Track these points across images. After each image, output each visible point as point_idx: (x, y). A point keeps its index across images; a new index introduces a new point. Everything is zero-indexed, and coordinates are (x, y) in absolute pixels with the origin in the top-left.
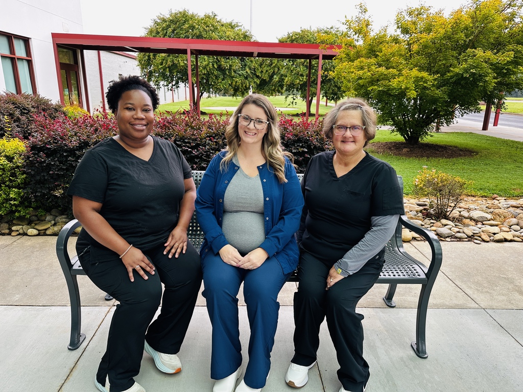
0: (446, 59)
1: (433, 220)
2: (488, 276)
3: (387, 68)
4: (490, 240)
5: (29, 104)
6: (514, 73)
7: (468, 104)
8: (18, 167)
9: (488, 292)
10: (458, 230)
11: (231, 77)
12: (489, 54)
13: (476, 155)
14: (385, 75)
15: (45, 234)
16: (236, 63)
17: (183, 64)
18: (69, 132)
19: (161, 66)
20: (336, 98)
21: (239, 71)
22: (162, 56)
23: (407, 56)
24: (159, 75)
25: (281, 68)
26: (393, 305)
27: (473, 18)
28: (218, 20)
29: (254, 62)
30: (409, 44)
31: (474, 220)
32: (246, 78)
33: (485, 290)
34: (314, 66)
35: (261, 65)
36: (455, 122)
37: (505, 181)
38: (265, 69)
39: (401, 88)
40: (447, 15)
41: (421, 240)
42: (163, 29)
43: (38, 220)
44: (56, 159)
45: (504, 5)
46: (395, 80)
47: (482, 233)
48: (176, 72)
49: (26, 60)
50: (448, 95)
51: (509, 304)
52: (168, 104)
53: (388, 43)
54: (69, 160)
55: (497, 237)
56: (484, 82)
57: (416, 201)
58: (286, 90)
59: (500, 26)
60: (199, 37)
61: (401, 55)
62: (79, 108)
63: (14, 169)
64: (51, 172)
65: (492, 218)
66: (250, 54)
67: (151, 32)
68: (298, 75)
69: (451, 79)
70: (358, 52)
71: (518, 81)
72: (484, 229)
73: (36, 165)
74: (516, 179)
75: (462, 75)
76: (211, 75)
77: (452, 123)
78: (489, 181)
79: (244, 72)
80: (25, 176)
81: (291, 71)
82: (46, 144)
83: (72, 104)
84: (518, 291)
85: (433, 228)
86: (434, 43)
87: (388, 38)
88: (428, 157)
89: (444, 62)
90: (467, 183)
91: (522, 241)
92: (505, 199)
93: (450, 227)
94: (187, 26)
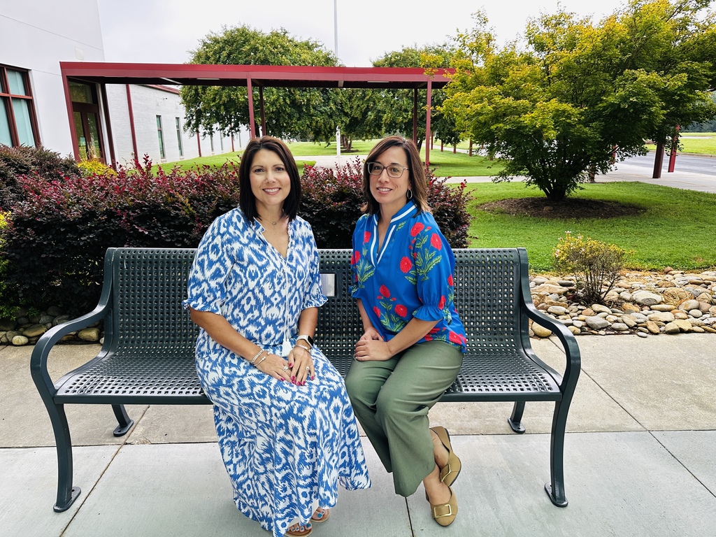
0: (597, 85)
1: (581, 305)
2: (657, 382)
3: (517, 98)
4: (661, 331)
5: (27, 160)
6: (690, 100)
7: (631, 144)
9: (655, 406)
10: (615, 318)
11: (310, 115)
12: (654, 76)
13: (643, 212)
14: (513, 108)
16: (316, 96)
17: (243, 100)
18: (69, 198)
19: (214, 104)
20: (455, 140)
21: (321, 107)
22: (214, 89)
23: (543, 81)
24: (210, 116)
25: (377, 101)
26: (522, 430)
27: (631, 27)
28: (289, 39)
29: (341, 94)
30: (545, 65)
31: (639, 304)
32: (331, 116)
33: (652, 403)
34: (423, 98)
35: (350, 98)
36: (613, 168)
37: (683, 247)
38: (356, 103)
39: (536, 127)
40: (596, 23)
42: (215, 53)
43: (30, 322)
44: (50, 237)
45: (673, 9)
46: (527, 115)
47: (649, 322)
48: (234, 110)
49: (25, 99)
50: (601, 133)
51: (684, 423)
52: (226, 155)
53: (517, 64)
54: (69, 238)
55: (670, 327)
56: (649, 114)
57: (559, 280)
58: (386, 132)
59: (669, 37)
60: (265, 62)
61: (535, 80)
62: (100, 164)
64: (43, 256)
65: (664, 300)
66: (334, 84)
67: (199, 57)
68: (400, 110)
69: (604, 110)
70: (477, 77)
71: (696, 111)
72: (651, 316)
73: (22, 246)
74: (697, 244)
75: (619, 105)
76: (282, 114)
77: (609, 170)
78: (660, 248)
79: (327, 109)
80: (7, 261)
81: (392, 105)
82: (36, 216)
83: (90, 158)
84: (697, 404)
85: (582, 317)
86: (578, 63)
87: (517, 58)
88: (578, 218)
89: (593, 88)
90: (626, 252)
91: (706, 331)
92: (682, 273)
93: (606, 314)
94: (248, 48)
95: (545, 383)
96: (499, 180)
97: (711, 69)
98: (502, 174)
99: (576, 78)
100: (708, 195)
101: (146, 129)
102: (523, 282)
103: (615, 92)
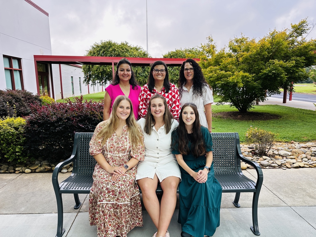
0: (258, 66)
1: (258, 156)
2: (292, 187)
3: (226, 71)
4: (291, 167)
5: (20, 96)
6: (297, 72)
7: (274, 90)
8: (21, 133)
10: (272, 162)
11: (137, 77)
12: (281, 62)
13: (280, 118)
14: (225, 75)
15: (35, 172)
16: (140, 69)
17: (109, 71)
18: (51, 113)
19: (97, 72)
21: (142, 74)
22: (97, 66)
23: (236, 64)
24: (95, 77)
26: (239, 206)
27: (271, 43)
28: (128, 46)
30: (237, 58)
31: (281, 156)
32: (146, 77)
33: (290, 196)
36: (266, 99)
37: (298, 132)
39: (234, 82)
40: (257, 41)
41: (252, 169)
42: (97, 51)
43: (31, 164)
44: (44, 128)
45: (288, 36)
46: (230, 78)
47: (286, 163)
48: (105, 75)
49: (19, 70)
50: (261, 85)
51: (304, 203)
52: (100, 93)
53: (225, 57)
54: (51, 129)
55: (295, 165)
56: (280, 77)
57: (248, 146)
59: (287, 47)
60: (119, 55)
61: (233, 64)
62: (49, 97)
63: (19, 134)
64: (40, 136)
65: (292, 154)
66: (148, 65)
67: (90, 53)
68: (175, 75)
69: (262, 76)
70: (209, 63)
71: (300, 76)
72: (287, 161)
73: (32, 132)
74: (304, 131)
75: (268, 74)
77: (265, 100)
78: (288, 133)
79: (144, 74)
80: (25, 138)
81: (171, 73)
83: (44, 95)
84: (308, 196)
85: (259, 161)
86: (251, 57)
87: (225, 55)
88: (253, 120)
89: (257, 67)
90: (275, 134)
91: (310, 167)
92: (298, 143)
93: (268, 160)
94: (111, 49)
95: (249, 185)
96: (219, 104)
97: (305, 60)
98: (220, 102)
99: (250, 63)
100: (307, 110)
101: (67, 82)
102: (238, 146)
103: (266, 68)
